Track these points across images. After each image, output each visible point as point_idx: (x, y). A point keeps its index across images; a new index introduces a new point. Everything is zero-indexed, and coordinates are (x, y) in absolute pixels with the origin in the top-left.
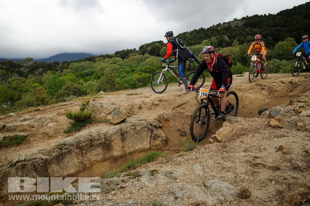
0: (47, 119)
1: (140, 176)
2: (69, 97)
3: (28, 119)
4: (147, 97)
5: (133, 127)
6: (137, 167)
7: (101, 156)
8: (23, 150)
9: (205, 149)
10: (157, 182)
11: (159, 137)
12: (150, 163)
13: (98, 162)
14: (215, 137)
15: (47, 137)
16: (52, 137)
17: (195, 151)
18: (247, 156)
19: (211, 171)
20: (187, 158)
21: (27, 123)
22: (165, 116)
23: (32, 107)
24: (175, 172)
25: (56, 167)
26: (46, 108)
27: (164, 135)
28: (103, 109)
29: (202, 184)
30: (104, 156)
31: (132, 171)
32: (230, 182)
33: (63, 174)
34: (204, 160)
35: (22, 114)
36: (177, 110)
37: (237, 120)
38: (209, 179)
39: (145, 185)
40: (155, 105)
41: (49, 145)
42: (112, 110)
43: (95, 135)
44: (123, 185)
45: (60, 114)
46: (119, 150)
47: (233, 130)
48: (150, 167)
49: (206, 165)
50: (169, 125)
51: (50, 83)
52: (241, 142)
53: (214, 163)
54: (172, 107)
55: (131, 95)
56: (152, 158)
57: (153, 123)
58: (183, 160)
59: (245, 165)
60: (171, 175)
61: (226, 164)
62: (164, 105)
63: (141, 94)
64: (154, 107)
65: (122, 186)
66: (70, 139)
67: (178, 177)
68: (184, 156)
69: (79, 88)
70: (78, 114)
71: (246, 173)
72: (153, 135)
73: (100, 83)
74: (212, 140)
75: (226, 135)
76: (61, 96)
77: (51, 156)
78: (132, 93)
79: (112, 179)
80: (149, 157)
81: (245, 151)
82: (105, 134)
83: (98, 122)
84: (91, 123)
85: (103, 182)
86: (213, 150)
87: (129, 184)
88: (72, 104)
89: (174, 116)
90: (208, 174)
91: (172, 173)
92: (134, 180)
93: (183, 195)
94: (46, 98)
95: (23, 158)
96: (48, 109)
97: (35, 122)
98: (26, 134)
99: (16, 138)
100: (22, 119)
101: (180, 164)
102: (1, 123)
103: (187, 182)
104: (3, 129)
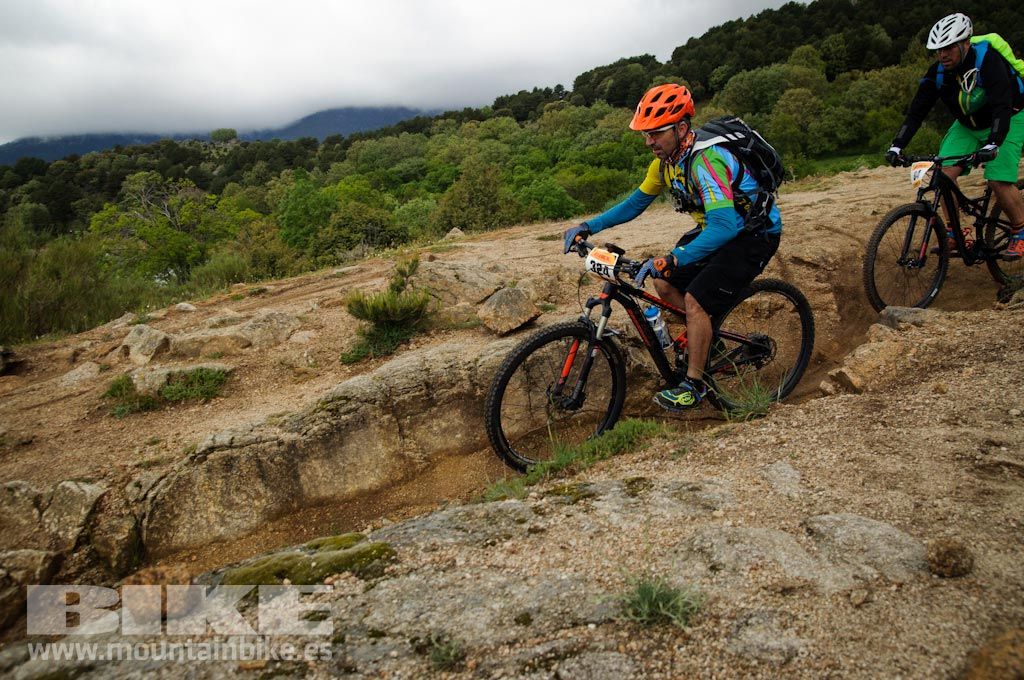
0: (289, 319)
1: (592, 495)
3: (233, 321)
6: (580, 470)
7: (459, 436)
8: (223, 415)
9: (807, 412)
10: (651, 516)
11: (647, 375)
12: (624, 457)
13: (450, 455)
14: (841, 372)
15: (289, 376)
16: (305, 376)
17: (775, 419)
18: (958, 438)
19: (832, 486)
20: (748, 441)
21: (232, 333)
23: (241, 284)
24: (707, 485)
25: (321, 467)
26: (284, 287)
28: (463, 284)
29: (801, 525)
30: (468, 435)
31: (563, 480)
32: (898, 521)
33: (345, 489)
34: (805, 450)
35: (214, 304)
37: (918, 320)
38: (825, 511)
39: (610, 524)
41: (298, 400)
42: (493, 288)
43: (439, 368)
44: (537, 524)
45: (326, 303)
46: (517, 417)
47: (905, 351)
48: (621, 470)
49: (814, 464)
51: (290, 207)
52: (937, 390)
53: (841, 461)
55: (553, 238)
56: (630, 443)
57: (628, 329)
58: (734, 447)
59: (950, 467)
60: (694, 496)
61: (884, 463)
65: (536, 527)
66: (361, 382)
67: (718, 502)
68: (737, 435)
69: (381, 221)
70: (385, 304)
71: (956, 494)
72: (627, 369)
73: (451, 202)
74: (829, 388)
75: (878, 368)
76: (326, 249)
77: (305, 434)
78: (555, 233)
79: (501, 504)
80: (619, 438)
81: (953, 421)
82: (472, 364)
83: (449, 327)
84: (425, 332)
85: (473, 513)
86: (837, 417)
87: (557, 520)
88: (362, 271)
90: (821, 493)
91: (697, 489)
92: (573, 509)
93: (738, 558)
94: (282, 256)
95: (224, 439)
96: (291, 289)
97: (253, 328)
98: (229, 367)
99: (201, 377)
100: (215, 320)
101: (723, 460)
102: (156, 332)
103: (750, 519)
104: (163, 350)
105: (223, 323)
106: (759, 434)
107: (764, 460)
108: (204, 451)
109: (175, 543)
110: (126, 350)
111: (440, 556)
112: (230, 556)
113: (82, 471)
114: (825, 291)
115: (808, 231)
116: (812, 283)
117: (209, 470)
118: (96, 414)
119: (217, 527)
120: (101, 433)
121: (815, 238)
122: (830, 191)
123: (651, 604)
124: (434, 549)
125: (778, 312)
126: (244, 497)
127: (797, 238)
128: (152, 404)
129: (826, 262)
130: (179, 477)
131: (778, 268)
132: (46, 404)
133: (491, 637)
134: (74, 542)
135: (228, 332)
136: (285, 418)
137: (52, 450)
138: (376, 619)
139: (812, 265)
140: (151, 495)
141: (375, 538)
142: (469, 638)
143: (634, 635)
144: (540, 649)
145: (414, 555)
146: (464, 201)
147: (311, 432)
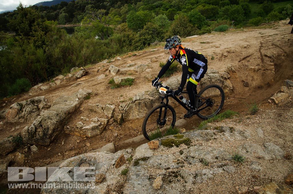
0: (145, 66)
1: (224, 131)
2: (149, 35)
3: (132, 65)
4: (217, 47)
5: (210, 79)
8: (134, 90)
10: (235, 138)
11: (228, 87)
12: (228, 119)
14: (273, 99)
15: (147, 80)
16: (150, 81)
17: (259, 116)
19: (269, 136)
20: (253, 121)
22: (233, 68)
23: (130, 52)
24: (245, 132)
26: (140, 54)
27: (231, 86)
29: (263, 144)
32: (280, 146)
34: (264, 126)
35: (125, 58)
36: (243, 63)
38: (267, 142)
39: (228, 139)
40: (224, 56)
41: (150, 87)
45: (153, 61)
47: (289, 96)
48: (228, 123)
49: (266, 130)
50: (235, 76)
53: (271, 130)
54: (238, 59)
55: (204, 43)
56: (229, 116)
57: (224, 75)
58: (250, 122)
60: (243, 134)
61: (280, 132)
62: (232, 57)
63: (212, 43)
64: (224, 59)
65: (215, 138)
67: (248, 137)
68: (251, 119)
72: (223, 85)
73: (175, 25)
74: (270, 101)
75: (282, 100)
77: (154, 98)
79: (207, 131)
84: (176, 71)
88: (158, 50)
89: (240, 68)
90: (267, 137)
92: (221, 134)
93: (251, 150)
94: (130, 35)
95: (138, 98)
96: (142, 54)
97: (138, 68)
98: (134, 78)
99: (128, 81)
100: (128, 65)
101: (248, 125)
102: (116, 68)
103: (253, 142)
104: (118, 72)
105: (130, 66)
106: (256, 119)
107: (256, 127)
108: (134, 101)
109: (129, 119)
110: (110, 72)
111: (199, 142)
112: (140, 122)
113: (109, 102)
114: (272, 65)
116: (269, 63)
117: (136, 105)
118: (108, 88)
119: (137, 116)
121: (271, 48)
122: (277, 30)
123: (238, 159)
124: (197, 140)
125: (259, 70)
126: (142, 110)
127: (266, 48)
128: (119, 86)
129: (273, 56)
130: (130, 106)
131: (261, 58)
132: (97, 84)
133: (212, 161)
134: (110, 117)
135: (132, 68)
136: (149, 93)
137: (102, 96)
138: (192, 155)
139: (270, 57)
140: (125, 109)
141: (186, 136)
142: (209, 161)
143: (235, 163)
144: (220, 164)
145: (194, 141)
146: (178, 25)
147: (156, 97)
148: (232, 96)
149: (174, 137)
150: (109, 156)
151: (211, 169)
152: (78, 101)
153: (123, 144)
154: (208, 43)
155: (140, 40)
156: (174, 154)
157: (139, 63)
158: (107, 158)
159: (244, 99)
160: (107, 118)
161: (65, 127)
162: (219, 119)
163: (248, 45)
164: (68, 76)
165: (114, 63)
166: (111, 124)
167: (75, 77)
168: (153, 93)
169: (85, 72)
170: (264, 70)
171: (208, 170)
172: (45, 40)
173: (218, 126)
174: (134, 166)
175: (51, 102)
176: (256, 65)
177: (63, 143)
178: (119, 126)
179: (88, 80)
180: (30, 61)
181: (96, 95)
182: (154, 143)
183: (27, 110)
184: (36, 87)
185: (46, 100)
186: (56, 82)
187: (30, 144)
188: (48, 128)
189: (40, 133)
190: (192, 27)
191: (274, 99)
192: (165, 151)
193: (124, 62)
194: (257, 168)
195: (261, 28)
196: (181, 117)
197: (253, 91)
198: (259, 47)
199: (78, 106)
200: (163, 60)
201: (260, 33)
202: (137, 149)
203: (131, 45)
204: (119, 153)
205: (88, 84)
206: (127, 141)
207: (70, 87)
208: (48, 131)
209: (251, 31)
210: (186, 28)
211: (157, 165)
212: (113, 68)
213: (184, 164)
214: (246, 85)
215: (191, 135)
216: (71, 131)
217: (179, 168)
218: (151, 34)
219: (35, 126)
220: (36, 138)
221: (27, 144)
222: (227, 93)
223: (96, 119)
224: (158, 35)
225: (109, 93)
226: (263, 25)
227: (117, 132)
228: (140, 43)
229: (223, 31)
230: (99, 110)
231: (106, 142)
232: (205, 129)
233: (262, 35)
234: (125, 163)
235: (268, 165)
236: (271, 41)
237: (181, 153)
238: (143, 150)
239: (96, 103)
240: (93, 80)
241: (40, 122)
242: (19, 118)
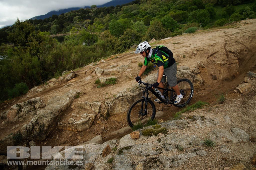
0: (126, 66)
1: (196, 120)
2: (129, 40)
3: (115, 66)
4: (188, 47)
5: (182, 75)
8: (117, 88)
10: (206, 125)
11: (198, 81)
12: (199, 109)
15: (128, 79)
16: (131, 79)
17: (226, 105)
19: (235, 122)
22: (202, 65)
23: (113, 55)
24: (215, 120)
26: (121, 56)
27: (201, 79)
29: (230, 130)
32: (246, 130)
34: (231, 113)
35: (109, 61)
36: (210, 59)
38: (234, 127)
39: (200, 126)
40: (194, 54)
41: (131, 85)
44: (188, 125)
45: (132, 62)
47: (252, 86)
48: (199, 112)
49: (233, 117)
50: (205, 71)
53: (237, 116)
54: (207, 56)
55: (176, 44)
56: (200, 106)
57: (194, 70)
58: (219, 111)
61: (244, 118)
62: (201, 55)
63: (183, 43)
64: (194, 56)
67: (217, 124)
68: (219, 108)
72: (194, 80)
73: (151, 30)
74: (236, 91)
75: (246, 89)
78: (177, 42)
84: (153, 70)
89: (208, 64)
91: (213, 120)
92: (193, 122)
94: (113, 40)
95: (121, 95)
96: (123, 57)
97: (119, 69)
98: (116, 77)
99: (112, 80)
100: (111, 66)
101: (217, 113)
102: (101, 69)
103: (222, 128)
104: (103, 73)
105: (113, 67)
106: (223, 108)
107: (224, 114)
108: (118, 97)
109: (114, 113)
110: (96, 73)
111: (175, 131)
112: (124, 116)
113: (96, 100)
114: (236, 60)
115: (233, 43)
116: (233, 58)
117: (119, 101)
118: (95, 87)
119: (121, 111)
120: (97, 92)
121: (235, 45)
122: (239, 29)
123: (209, 144)
124: (173, 129)
125: (225, 65)
126: (125, 105)
127: (230, 45)
128: (104, 85)
129: (237, 52)
130: (114, 102)
132: (85, 85)
133: (186, 146)
134: (98, 113)
135: (115, 69)
136: (130, 90)
137: (90, 95)
138: (169, 142)
139: (234, 53)
140: (110, 105)
141: (163, 126)
142: (183, 146)
143: (206, 148)
144: (194, 149)
145: (170, 130)
146: (154, 30)
147: (136, 93)
148: (203, 88)
149: (153, 127)
150: (97, 147)
151: (186, 153)
152: (69, 100)
153: (109, 135)
154: (180, 43)
155: (121, 44)
156: (153, 143)
157: (121, 64)
158: (95, 149)
159: (213, 91)
160: (95, 114)
161: (58, 123)
162: (192, 109)
163: (214, 43)
164: (60, 78)
165: (99, 65)
166: (98, 119)
167: (66, 80)
168: (134, 89)
169: (74, 75)
170: (229, 64)
171: (183, 155)
172: (39, 49)
173: (191, 116)
174: (119, 154)
175: (45, 102)
176: (222, 61)
177: (57, 138)
178: (106, 120)
179: (77, 82)
180: (27, 67)
181: (85, 94)
182: (135, 133)
183: (25, 110)
184: (32, 90)
185: (41, 101)
186: (50, 84)
187: (28, 140)
188: (44, 125)
189: (37, 129)
190: (165, 31)
191: (239, 89)
192: (145, 140)
193: (108, 64)
194: (226, 151)
195: (225, 28)
196: (159, 109)
197: (221, 83)
198: (224, 45)
199: (69, 104)
200: (141, 60)
201: (224, 32)
202: (121, 139)
203: (113, 49)
204: (106, 144)
205: (78, 85)
206: (113, 133)
207: (62, 88)
208: (43, 128)
209: (217, 31)
210: (160, 31)
211: (139, 153)
212: (98, 70)
213: (162, 151)
214: (215, 78)
215: (167, 124)
216: (64, 126)
217: (158, 154)
218: (130, 38)
219: (32, 124)
220: (34, 135)
221: (25, 140)
222: (198, 86)
223: (85, 115)
224: (136, 39)
225: (96, 91)
226: (226, 25)
227: (104, 125)
228: (122, 47)
229: (192, 33)
230: (88, 107)
231: (95, 135)
232: (180, 119)
233: (226, 34)
234: (111, 152)
235: (235, 148)
236: (233, 38)
237: (159, 141)
238: (126, 140)
239: (85, 101)
240: (81, 81)
241: (37, 120)
242: (19, 118)
